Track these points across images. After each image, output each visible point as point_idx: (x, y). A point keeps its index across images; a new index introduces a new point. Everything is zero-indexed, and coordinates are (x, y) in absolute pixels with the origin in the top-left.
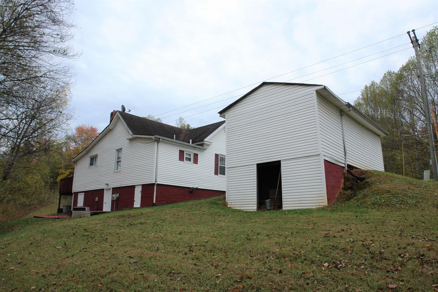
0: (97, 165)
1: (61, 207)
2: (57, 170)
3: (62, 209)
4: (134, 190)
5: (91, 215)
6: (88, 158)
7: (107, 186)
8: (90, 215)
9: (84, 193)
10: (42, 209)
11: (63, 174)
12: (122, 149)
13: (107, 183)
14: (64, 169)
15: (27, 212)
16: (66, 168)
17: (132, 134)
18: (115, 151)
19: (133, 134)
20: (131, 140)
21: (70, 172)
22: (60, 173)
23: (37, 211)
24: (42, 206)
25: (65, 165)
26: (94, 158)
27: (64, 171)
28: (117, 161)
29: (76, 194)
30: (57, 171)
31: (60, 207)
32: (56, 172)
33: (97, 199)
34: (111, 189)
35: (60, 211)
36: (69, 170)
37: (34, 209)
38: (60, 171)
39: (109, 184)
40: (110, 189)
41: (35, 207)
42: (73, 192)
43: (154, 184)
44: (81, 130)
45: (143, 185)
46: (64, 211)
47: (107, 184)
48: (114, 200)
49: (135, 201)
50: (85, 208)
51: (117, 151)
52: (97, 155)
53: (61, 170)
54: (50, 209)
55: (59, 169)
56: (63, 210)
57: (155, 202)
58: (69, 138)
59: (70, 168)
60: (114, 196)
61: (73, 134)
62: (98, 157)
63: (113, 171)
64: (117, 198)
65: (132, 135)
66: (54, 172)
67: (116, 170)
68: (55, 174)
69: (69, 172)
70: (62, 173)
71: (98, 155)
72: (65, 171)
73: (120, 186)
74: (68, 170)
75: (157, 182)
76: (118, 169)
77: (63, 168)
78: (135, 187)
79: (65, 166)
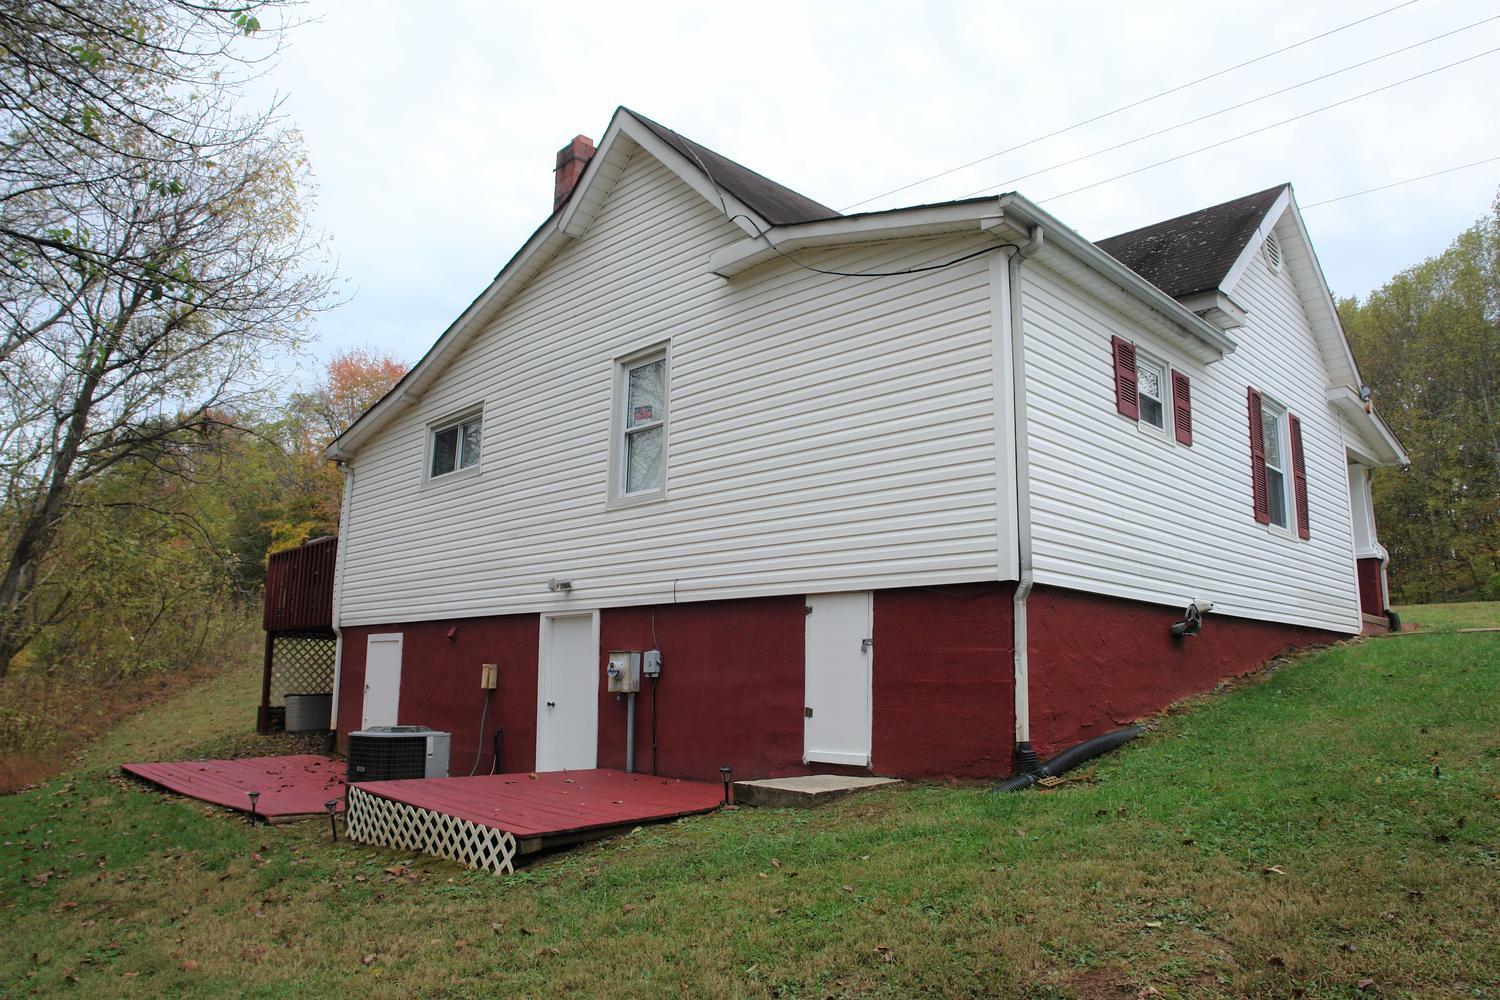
0: (484, 469)
1: (276, 700)
2: (262, 524)
3: (281, 711)
4: (801, 629)
5: (522, 861)
6: (423, 433)
7: (560, 594)
8: (508, 856)
9: (399, 636)
10: (192, 697)
11: (286, 540)
12: (664, 350)
13: (561, 577)
14: (288, 519)
15: (126, 707)
16: (298, 514)
17: (763, 226)
18: (614, 371)
19: (773, 226)
20: (738, 278)
21: (312, 530)
22: (274, 534)
23: (171, 704)
24: (195, 679)
25: (294, 504)
26: (453, 432)
27: (289, 526)
28: (625, 430)
29: (357, 637)
30: (266, 528)
31: (271, 698)
32: (261, 531)
33: (488, 677)
34: (589, 617)
35: (270, 719)
36: (308, 523)
37: (157, 693)
38: (273, 526)
39: (575, 585)
40: (586, 617)
41: (164, 685)
42: (335, 626)
43: (1010, 586)
44: (347, 374)
45: (886, 601)
46: (293, 721)
47: (566, 586)
48: (624, 695)
49: (809, 713)
50: (423, 740)
51: (623, 365)
52: (481, 410)
53: (279, 523)
54: (228, 697)
55: (273, 520)
56: (284, 714)
57: (1026, 739)
58: (302, 403)
59: (312, 513)
60: (619, 662)
61: (318, 387)
62: (485, 418)
63: (603, 497)
64: (646, 680)
65: (762, 235)
66: (251, 532)
67: (622, 491)
68: (256, 538)
69: (307, 531)
70: (283, 533)
71: (486, 408)
72: (294, 526)
73: (668, 599)
74: (303, 521)
75: (1031, 568)
76: (635, 483)
77: (285, 516)
78: (809, 610)
79: (294, 510)
